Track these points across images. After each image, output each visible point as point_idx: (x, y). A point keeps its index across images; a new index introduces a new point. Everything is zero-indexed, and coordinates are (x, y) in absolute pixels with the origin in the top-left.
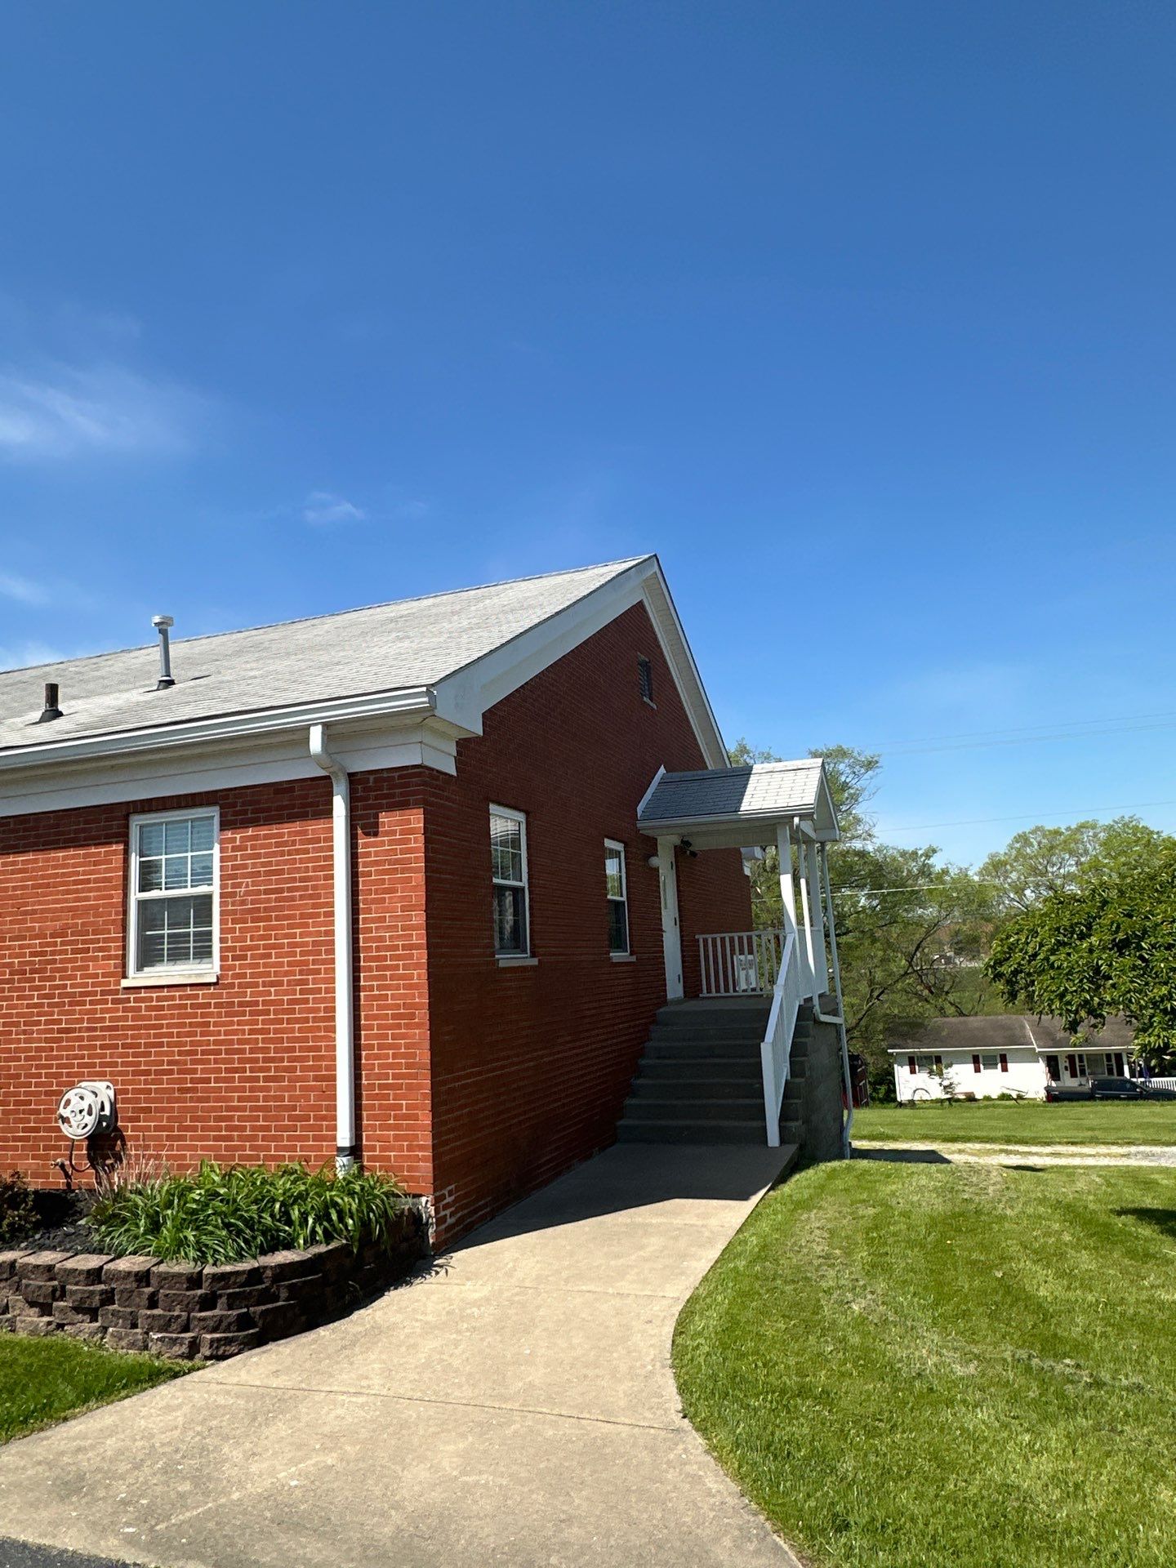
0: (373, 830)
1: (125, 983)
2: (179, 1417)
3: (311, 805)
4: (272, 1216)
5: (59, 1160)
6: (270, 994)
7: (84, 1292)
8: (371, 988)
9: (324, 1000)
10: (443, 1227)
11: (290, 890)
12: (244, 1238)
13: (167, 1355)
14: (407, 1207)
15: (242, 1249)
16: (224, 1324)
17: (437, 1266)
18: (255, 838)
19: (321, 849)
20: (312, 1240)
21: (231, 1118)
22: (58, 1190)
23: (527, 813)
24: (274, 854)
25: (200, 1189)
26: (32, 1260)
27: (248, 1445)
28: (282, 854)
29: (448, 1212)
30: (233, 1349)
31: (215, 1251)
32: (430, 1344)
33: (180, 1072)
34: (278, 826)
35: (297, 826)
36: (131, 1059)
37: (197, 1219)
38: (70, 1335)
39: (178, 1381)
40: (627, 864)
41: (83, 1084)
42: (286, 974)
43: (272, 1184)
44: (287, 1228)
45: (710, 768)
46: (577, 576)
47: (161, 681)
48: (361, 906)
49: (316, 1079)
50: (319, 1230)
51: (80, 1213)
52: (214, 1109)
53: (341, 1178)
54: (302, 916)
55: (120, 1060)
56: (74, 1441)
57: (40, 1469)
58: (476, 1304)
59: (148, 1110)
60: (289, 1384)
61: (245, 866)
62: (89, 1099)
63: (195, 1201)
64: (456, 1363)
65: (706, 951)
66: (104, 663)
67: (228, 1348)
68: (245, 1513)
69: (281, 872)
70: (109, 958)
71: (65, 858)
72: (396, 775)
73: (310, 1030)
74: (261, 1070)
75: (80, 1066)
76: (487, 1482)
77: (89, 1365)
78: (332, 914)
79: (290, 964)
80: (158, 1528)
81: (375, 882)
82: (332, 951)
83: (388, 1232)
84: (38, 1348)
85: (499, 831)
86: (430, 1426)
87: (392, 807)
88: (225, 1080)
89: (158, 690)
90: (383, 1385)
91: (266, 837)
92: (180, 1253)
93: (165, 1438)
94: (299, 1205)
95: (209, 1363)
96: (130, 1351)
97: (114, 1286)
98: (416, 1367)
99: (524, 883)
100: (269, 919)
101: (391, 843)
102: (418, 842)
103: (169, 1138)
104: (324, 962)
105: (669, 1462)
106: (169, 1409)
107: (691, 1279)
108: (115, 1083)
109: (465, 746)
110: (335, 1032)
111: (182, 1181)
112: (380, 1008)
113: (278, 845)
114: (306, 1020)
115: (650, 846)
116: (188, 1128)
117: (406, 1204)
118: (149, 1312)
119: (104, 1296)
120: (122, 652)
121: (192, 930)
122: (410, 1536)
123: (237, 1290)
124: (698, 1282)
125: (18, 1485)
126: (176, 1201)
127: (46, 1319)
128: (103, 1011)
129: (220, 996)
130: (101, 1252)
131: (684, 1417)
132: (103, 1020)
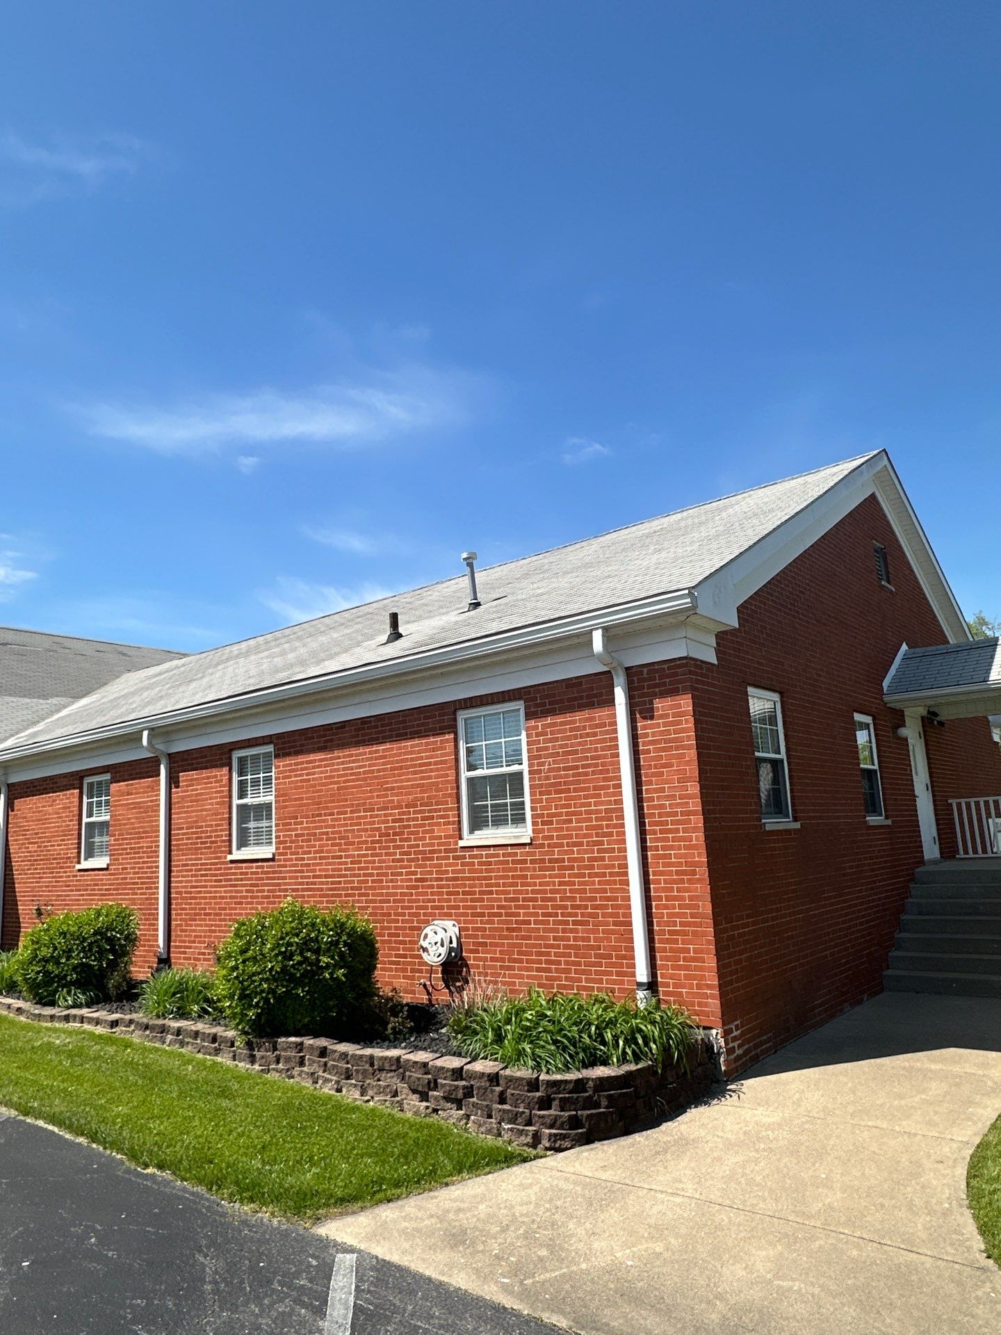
0: (649, 714)
1: (461, 843)
2: (532, 1193)
3: (595, 696)
4: (590, 1036)
5: (422, 981)
6: (573, 852)
7: (451, 1086)
8: (657, 848)
9: (617, 858)
10: (732, 1057)
11: (584, 766)
12: (569, 1053)
13: (516, 1143)
14: (700, 1038)
15: (568, 1062)
16: (558, 1123)
17: (730, 1090)
18: (554, 724)
19: (607, 732)
20: (623, 1060)
21: (548, 954)
22: (422, 1004)
23: (781, 693)
24: (569, 738)
25: (531, 1010)
26: (412, 1057)
27: (588, 1225)
28: (576, 737)
29: (736, 1044)
30: (567, 1144)
31: (547, 1062)
32: (732, 1159)
33: (507, 915)
34: (571, 715)
35: (586, 714)
36: (469, 903)
37: (531, 1035)
38: (443, 1118)
39: (527, 1164)
40: (876, 735)
41: (436, 922)
42: (585, 836)
43: (587, 1010)
44: (602, 1048)
45: (951, 642)
46: (809, 478)
47: (470, 604)
48: (644, 779)
49: (615, 924)
50: (629, 1051)
51: (440, 1023)
52: (534, 946)
53: (642, 1009)
54: (595, 788)
55: (461, 904)
56: (455, 1202)
57: (433, 1220)
58: (769, 1127)
59: (485, 944)
60: (616, 1179)
61: (547, 749)
62: (441, 934)
63: (528, 1020)
64: (758, 1179)
65: (960, 814)
66: (425, 594)
67: (563, 1142)
68: (593, 1281)
69: (576, 752)
70: (449, 823)
71: (412, 746)
72: (665, 666)
73: (608, 882)
74: (570, 915)
75: (432, 908)
76: (800, 1289)
77: (460, 1144)
78: (620, 786)
79: (587, 828)
80: (525, 1282)
81: (654, 759)
82: (622, 818)
83: (686, 1056)
84: (420, 1128)
85: (757, 709)
86: (741, 1232)
87: (663, 695)
88: (542, 922)
89: (469, 611)
90: (696, 1190)
91: (562, 724)
92: (520, 1061)
93: (524, 1209)
94: (611, 1029)
95: (549, 1153)
96: (488, 1136)
97: (472, 1083)
98: (723, 1178)
99: (783, 755)
100: (568, 791)
101: (665, 724)
102: (689, 723)
103: (502, 967)
104: (615, 826)
105: (977, 1298)
106: (523, 1187)
107: (980, 1125)
108: (459, 922)
109: (724, 638)
110: (628, 885)
111: (516, 1003)
112: (665, 865)
113: (571, 730)
114: (604, 875)
115: (898, 718)
116: (515, 961)
117: (700, 1034)
118: (500, 1107)
119: (465, 1090)
120: (437, 583)
121: (508, 801)
122: (736, 1325)
123: (567, 1095)
124: (987, 1129)
125: (418, 1230)
126: (513, 1019)
127: (425, 1104)
128: (447, 865)
129: (533, 854)
130: (460, 1055)
131: (989, 1257)
132: (447, 872)
